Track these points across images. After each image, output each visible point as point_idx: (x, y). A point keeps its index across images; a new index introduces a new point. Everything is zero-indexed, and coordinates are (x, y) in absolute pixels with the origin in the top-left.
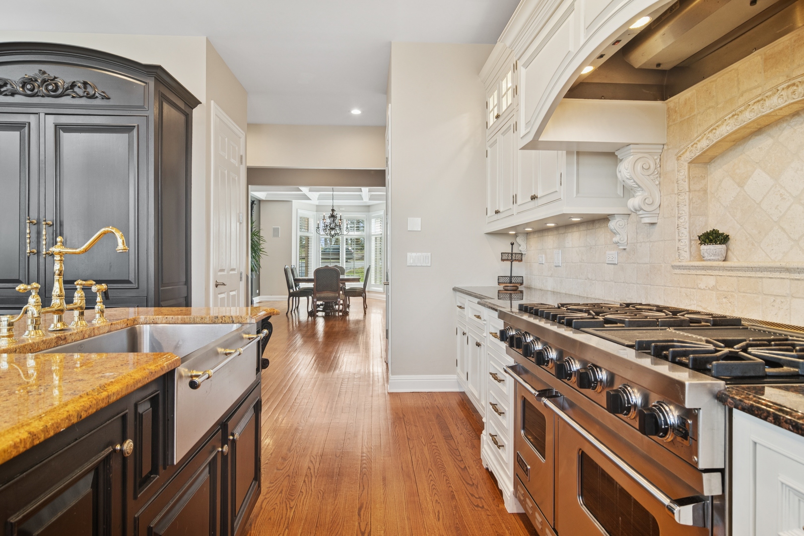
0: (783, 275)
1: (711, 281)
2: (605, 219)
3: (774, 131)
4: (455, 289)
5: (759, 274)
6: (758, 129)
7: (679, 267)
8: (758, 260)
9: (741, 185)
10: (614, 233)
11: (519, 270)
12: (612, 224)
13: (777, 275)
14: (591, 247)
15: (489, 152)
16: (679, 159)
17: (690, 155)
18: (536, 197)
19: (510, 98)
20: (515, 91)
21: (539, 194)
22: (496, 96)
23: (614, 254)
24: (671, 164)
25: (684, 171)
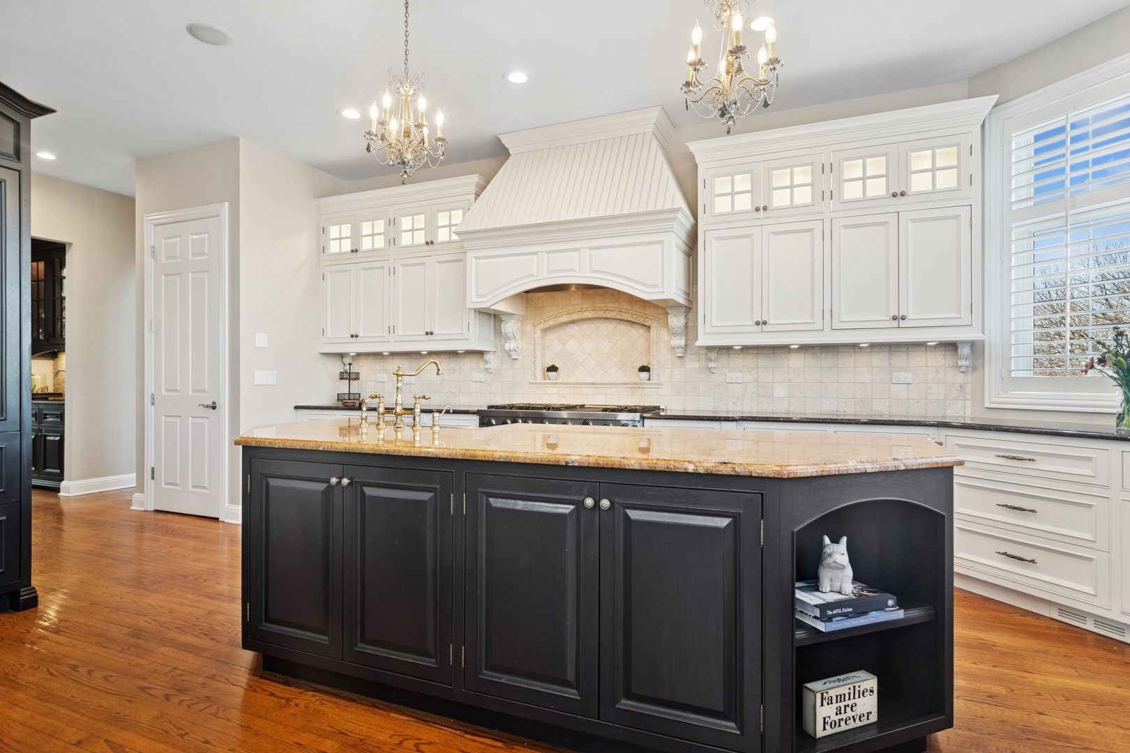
0: (591, 386)
1: (555, 390)
2: (481, 353)
3: (579, 323)
5: (580, 386)
6: (573, 322)
7: (535, 383)
8: (572, 380)
9: (564, 344)
10: (486, 362)
12: (487, 357)
13: (588, 386)
14: (454, 371)
15: (328, 276)
16: (535, 326)
17: (543, 326)
18: (432, 333)
19: (380, 242)
20: (392, 241)
21: (436, 332)
22: (346, 230)
23: (480, 376)
24: (529, 328)
25: (538, 333)
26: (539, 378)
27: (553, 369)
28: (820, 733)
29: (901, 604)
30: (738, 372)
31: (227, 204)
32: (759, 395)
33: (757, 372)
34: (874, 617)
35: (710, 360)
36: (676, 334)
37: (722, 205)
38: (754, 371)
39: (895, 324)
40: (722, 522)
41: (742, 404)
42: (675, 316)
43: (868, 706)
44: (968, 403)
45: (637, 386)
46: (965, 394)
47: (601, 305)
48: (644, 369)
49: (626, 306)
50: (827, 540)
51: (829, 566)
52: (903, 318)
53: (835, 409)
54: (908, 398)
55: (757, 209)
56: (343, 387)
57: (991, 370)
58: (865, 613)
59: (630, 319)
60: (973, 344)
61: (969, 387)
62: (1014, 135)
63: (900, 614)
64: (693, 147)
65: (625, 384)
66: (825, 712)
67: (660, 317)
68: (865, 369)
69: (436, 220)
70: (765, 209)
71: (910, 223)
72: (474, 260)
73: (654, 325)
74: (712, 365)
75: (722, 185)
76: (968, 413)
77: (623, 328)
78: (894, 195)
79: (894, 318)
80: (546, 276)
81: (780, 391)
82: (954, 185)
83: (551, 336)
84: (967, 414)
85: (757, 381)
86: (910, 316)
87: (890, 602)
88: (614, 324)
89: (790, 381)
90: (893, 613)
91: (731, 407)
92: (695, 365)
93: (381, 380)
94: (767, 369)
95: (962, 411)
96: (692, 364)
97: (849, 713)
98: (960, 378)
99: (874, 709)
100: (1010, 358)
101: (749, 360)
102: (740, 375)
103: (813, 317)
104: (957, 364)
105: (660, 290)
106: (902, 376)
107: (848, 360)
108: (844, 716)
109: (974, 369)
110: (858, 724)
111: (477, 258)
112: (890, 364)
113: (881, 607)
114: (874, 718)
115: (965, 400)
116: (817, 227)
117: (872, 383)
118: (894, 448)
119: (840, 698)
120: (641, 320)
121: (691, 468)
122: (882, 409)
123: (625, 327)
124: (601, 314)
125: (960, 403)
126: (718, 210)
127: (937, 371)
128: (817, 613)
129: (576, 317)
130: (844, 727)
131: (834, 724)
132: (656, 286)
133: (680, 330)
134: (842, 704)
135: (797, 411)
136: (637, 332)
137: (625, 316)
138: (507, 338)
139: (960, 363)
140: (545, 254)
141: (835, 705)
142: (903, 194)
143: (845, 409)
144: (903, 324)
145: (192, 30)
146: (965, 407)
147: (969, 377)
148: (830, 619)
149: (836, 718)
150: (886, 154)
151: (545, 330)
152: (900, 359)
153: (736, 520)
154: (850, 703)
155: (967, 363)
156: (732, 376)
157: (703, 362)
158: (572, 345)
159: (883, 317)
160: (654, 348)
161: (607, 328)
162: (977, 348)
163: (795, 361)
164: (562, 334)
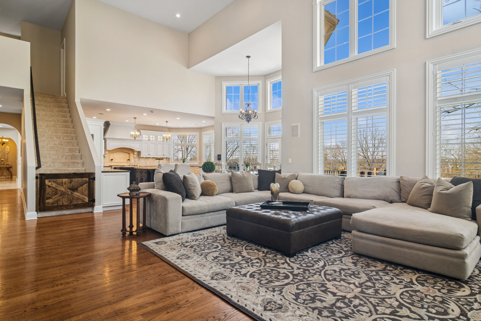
16: (109, 152)
17: (111, 152)
25: (110, 154)
26: (110, 161)
27: (112, 160)
45: (128, 162)
48: (128, 160)
49: (126, 150)
59: (127, 152)
64: (141, 131)
65: (125, 162)
70: (149, 140)
71: (164, 144)
73: (131, 153)
74: (140, 159)
75: (144, 136)
77: (124, 153)
78: (163, 141)
80: (122, 146)
81: (148, 163)
92: (137, 159)
94: (147, 160)
98: (167, 161)
103: (155, 154)
105: (139, 150)
109: (168, 160)
116: (155, 143)
120: (129, 152)
124: (122, 151)
126: (143, 139)
127: (165, 161)
129: (117, 151)
133: (136, 155)
138: (106, 154)
140: (122, 143)
144: (164, 155)
156: (142, 161)
157: (138, 159)
158: (115, 156)
159: (162, 154)
160: (131, 157)
161: (121, 153)
162: (169, 158)
163: (150, 159)
164: (113, 154)
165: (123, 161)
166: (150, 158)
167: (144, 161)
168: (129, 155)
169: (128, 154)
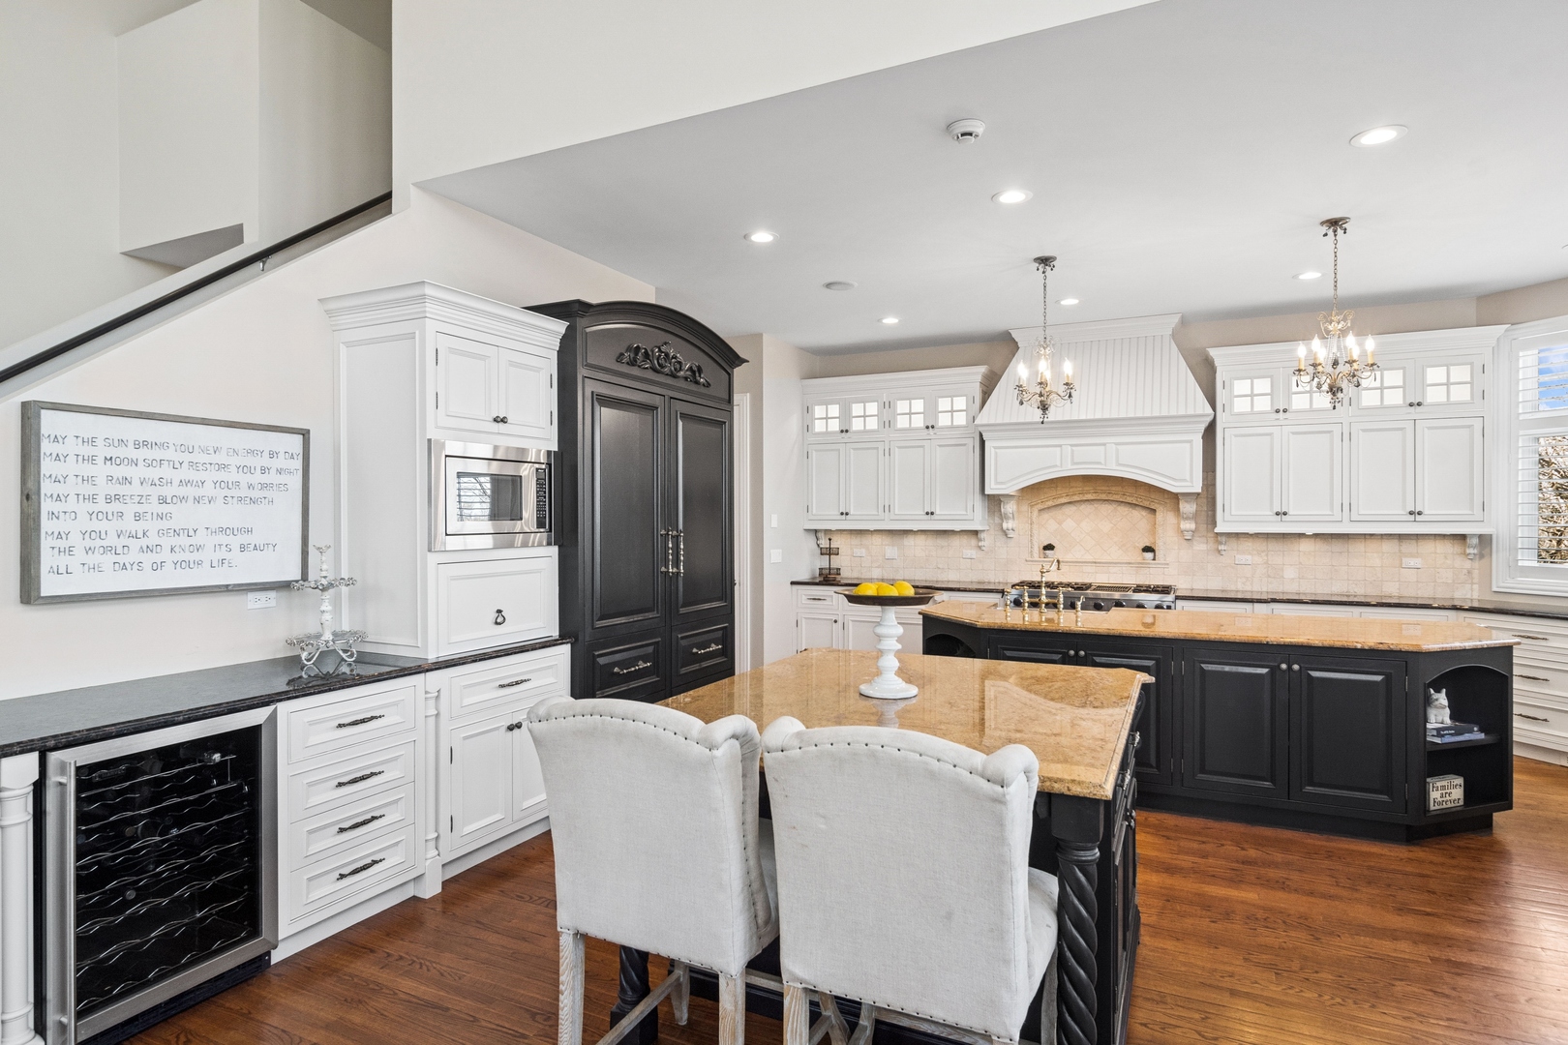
0: (1091, 564)
2: (976, 533)
4: (793, 583)
5: (1080, 564)
6: (1070, 503)
7: (1032, 562)
8: (1070, 558)
9: (1060, 523)
10: (981, 542)
11: (836, 562)
12: (982, 535)
13: (1088, 564)
14: (942, 547)
15: (814, 455)
16: (1032, 506)
17: (1040, 506)
18: (932, 513)
19: (873, 424)
20: (888, 424)
21: (938, 512)
22: (834, 410)
23: (972, 553)
24: (1025, 508)
25: (1036, 513)
26: (1036, 557)
27: (1049, 547)
28: (1432, 808)
29: (1481, 730)
30: (1247, 556)
31: (748, 394)
32: (1269, 576)
33: (1267, 555)
34: (1467, 737)
35: (1221, 543)
36: (1187, 518)
37: (1241, 406)
38: (1263, 554)
39: (1412, 518)
40: (1379, 678)
41: (1252, 584)
42: (1187, 502)
43: (1458, 794)
44: (1476, 587)
45: (1142, 565)
46: (1473, 578)
47: (1103, 488)
48: (1148, 549)
49: (1131, 490)
50: (1432, 691)
51: (1436, 707)
52: (1420, 513)
53: (1345, 590)
54: (1417, 581)
55: (1277, 411)
56: (824, 562)
57: (1499, 558)
58: (1462, 734)
59: (1134, 502)
60: (1480, 537)
61: (1476, 573)
62: (1521, 354)
63: (1482, 736)
64: (1213, 352)
65: (1129, 563)
66: (1435, 795)
67: (1168, 501)
68: (1375, 554)
69: (936, 405)
70: (1285, 411)
71: (1426, 429)
72: (993, 450)
73: (1160, 510)
74: (1221, 547)
75: (1242, 387)
76: (1476, 595)
77: (1123, 510)
78: (1411, 405)
79: (1411, 513)
80: (1070, 467)
81: (1290, 573)
82: (1468, 398)
83: (1046, 516)
84: (1474, 597)
85: (1267, 563)
86: (1426, 512)
87: (1476, 729)
88: (1115, 505)
89: (1300, 563)
90: (1476, 736)
91: (1240, 587)
92: (1203, 547)
93: (859, 554)
94: (1277, 554)
95: (1471, 594)
96: (1201, 546)
97: (1448, 798)
98: (1468, 564)
99: (1462, 797)
100: (1517, 549)
101: (1260, 545)
102: (1249, 557)
103: (1332, 509)
104: (1465, 551)
105: (1189, 484)
106: (1412, 562)
107: (1359, 547)
108: (1444, 799)
109: (1481, 556)
110: (1453, 805)
111: (995, 448)
112: (1400, 551)
113: (1471, 731)
114: (1461, 803)
115: (1472, 584)
116: (1337, 430)
117: (1382, 566)
118: (1403, 626)
119: (1443, 787)
120: (1146, 504)
121: (1359, 646)
122: (1392, 590)
123: (1126, 509)
124: (1104, 497)
125: (1468, 586)
126: (1236, 410)
127: (1446, 557)
128: (1435, 733)
129: (1076, 498)
130: (1445, 806)
131: (1439, 803)
132: (1185, 480)
133: (1191, 516)
134: (1444, 792)
135: (1308, 590)
136: (1139, 515)
137: (1129, 500)
138: (1007, 518)
139: (1468, 551)
140: (1069, 447)
141: (1440, 792)
142: (1419, 404)
143: (1356, 590)
144: (1418, 518)
145: (829, 285)
146: (1472, 590)
147: (1476, 564)
148: (1443, 736)
149: (1441, 800)
150: (1404, 368)
151: (1040, 510)
152: (1409, 547)
153: (1388, 678)
154: (1448, 791)
155: (1476, 551)
156: (1242, 558)
157: (1212, 545)
158: (1069, 524)
159: (1400, 512)
160: (1160, 530)
161: (1106, 509)
162: (1485, 541)
163: (1305, 546)
164: (1058, 513)
165: (1115, 554)
166: (1301, 536)
167: (1258, 559)
168: (1151, 516)
169: (1144, 513)
